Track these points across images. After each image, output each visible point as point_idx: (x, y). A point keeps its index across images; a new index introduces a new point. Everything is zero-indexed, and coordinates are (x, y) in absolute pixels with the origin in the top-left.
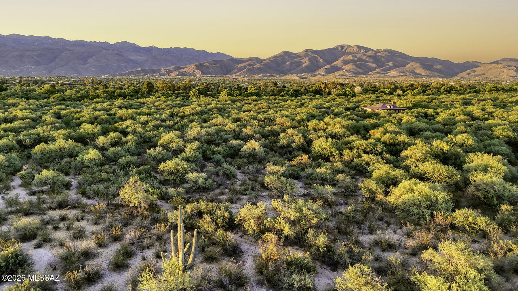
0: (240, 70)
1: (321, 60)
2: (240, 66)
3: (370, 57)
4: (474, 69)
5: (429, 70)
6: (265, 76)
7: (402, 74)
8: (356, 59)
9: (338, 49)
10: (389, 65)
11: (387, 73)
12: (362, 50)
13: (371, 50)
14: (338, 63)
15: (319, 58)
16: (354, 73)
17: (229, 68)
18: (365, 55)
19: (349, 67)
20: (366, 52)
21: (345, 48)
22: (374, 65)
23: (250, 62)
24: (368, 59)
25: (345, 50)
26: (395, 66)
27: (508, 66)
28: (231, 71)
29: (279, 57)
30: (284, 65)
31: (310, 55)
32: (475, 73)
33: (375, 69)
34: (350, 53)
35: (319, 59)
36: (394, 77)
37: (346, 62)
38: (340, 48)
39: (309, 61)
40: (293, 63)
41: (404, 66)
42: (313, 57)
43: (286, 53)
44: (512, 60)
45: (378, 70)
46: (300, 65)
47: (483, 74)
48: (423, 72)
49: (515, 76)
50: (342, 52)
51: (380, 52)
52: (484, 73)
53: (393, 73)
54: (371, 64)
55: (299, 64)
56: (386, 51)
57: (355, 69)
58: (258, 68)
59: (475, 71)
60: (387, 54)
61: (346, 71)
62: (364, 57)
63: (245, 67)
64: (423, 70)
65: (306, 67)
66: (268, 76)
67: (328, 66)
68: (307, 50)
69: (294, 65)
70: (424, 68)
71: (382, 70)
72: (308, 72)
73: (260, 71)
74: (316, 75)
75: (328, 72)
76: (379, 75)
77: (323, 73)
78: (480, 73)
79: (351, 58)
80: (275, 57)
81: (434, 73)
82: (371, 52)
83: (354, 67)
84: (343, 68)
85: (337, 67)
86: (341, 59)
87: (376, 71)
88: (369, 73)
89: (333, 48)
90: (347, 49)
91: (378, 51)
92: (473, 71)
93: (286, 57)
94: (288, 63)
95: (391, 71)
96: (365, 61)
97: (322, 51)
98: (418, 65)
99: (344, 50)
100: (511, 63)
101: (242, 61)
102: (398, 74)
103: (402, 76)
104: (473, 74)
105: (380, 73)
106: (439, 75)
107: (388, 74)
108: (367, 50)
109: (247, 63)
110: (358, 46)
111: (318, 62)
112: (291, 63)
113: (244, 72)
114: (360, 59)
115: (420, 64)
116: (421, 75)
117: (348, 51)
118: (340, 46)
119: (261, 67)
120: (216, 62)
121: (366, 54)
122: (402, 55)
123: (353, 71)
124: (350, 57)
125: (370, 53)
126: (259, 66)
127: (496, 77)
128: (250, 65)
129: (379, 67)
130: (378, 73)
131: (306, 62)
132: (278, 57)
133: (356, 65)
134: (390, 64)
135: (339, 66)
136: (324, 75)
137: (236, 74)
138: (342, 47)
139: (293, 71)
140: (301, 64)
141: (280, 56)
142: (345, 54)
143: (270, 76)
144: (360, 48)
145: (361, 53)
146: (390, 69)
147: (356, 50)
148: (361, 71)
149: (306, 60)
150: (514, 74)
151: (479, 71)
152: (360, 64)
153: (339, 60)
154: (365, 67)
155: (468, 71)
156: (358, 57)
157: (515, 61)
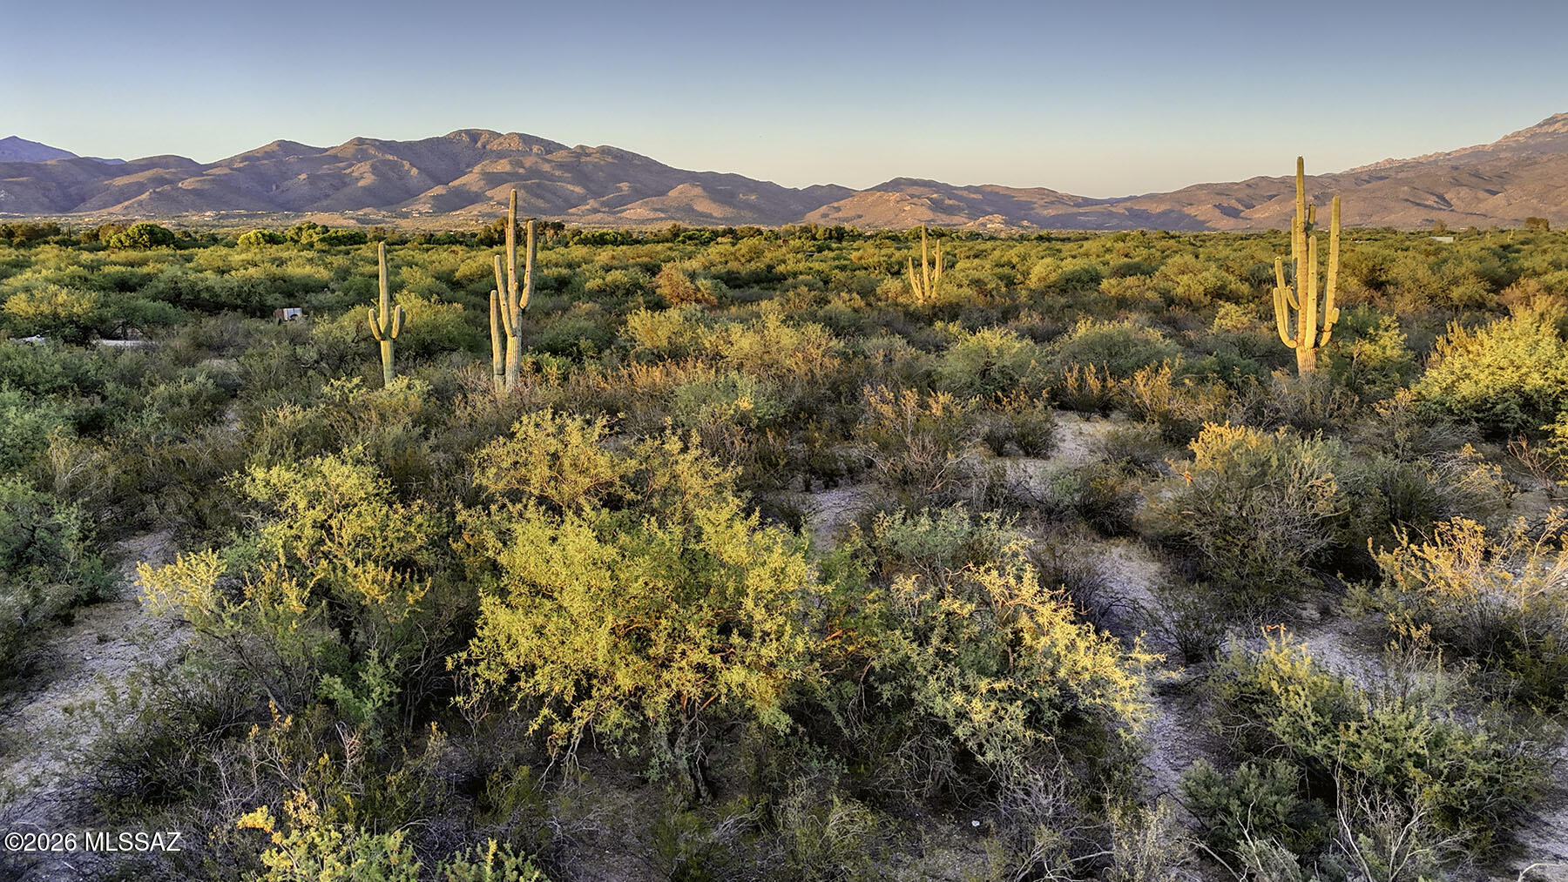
0: (122, 195)
1: (414, 171)
2: (120, 181)
3: (561, 166)
4: (836, 205)
5: (730, 204)
6: (227, 217)
7: (663, 215)
8: (521, 171)
9: (460, 142)
10: (618, 190)
11: (621, 211)
12: (535, 149)
13: (561, 147)
14: (471, 180)
15: (407, 165)
17: (73, 190)
18: (549, 161)
19: (506, 192)
20: (549, 152)
21: (482, 140)
22: (578, 190)
23: (160, 171)
24: (557, 173)
25: (484, 147)
26: (639, 194)
27: (912, 196)
28: (83, 200)
29: (264, 158)
30: (289, 183)
31: (375, 156)
32: (840, 214)
33: (582, 200)
34: (500, 155)
35: (406, 168)
36: (643, 222)
37: (495, 180)
38: (465, 138)
39: (373, 174)
40: (320, 177)
41: (663, 193)
42: (385, 162)
43: (286, 147)
44: (915, 183)
45: (592, 203)
46: (345, 184)
47: (860, 217)
48: (716, 211)
49: (933, 220)
50: (474, 149)
51: (588, 155)
52: (860, 213)
53: (636, 211)
54: (570, 187)
55: (341, 181)
56: (605, 151)
57: (524, 201)
58: (195, 192)
59: (838, 209)
60: (610, 160)
61: (499, 203)
62: (546, 167)
63: (141, 188)
64: (714, 205)
65: (364, 188)
66: (240, 216)
67: (439, 190)
68: (361, 141)
69: (323, 185)
70: (715, 201)
71: (603, 204)
72: (378, 206)
73: (201, 198)
74: (405, 216)
75: (444, 205)
76: (599, 216)
77: (426, 208)
78: (852, 213)
79: (508, 168)
80: (246, 157)
81: (742, 212)
82: (564, 153)
84: (489, 194)
85: (468, 192)
86: (477, 169)
87: (588, 207)
88: (570, 211)
89: (444, 138)
90: (488, 142)
91: (583, 151)
92: (835, 208)
93: (292, 159)
94: (303, 176)
95: (629, 206)
96: (552, 178)
97: (409, 145)
98: (698, 191)
99: (479, 145)
100: (916, 190)
101: (122, 168)
102: (652, 215)
103: (662, 219)
104: (836, 215)
105: (599, 212)
106: (756, 216)
107: (623, 215)
108: (550, 147)
109: (149, 174)
110: (521, 136)
111: (403, 176)
112: (313, 179)
113: (140, 204)
114: (534, 172)
115: (704, 189)
116: (710, 216)
117: (494, 146)
118: (467, 132)
119: (206, 187)
120: (19, 169)
121: (549, 157)
122: (649, 165)
124: (503, 166)
125: (558, 156)
126: (198, 186)
127: (890, 222)
128: (161, 181)
129: (595, 194)
130: (595, 211)
131: (364, 176)
132: (258, 159)
133: (525, 187)
134: (625, 186)
135: (474, 189)
136: (428, 217)
137: (111, 210)
138: (474, 135)
139: (325, 203)
140: (347, 180)
141: (267, 153)
142: (483, 154)
143: (246, 216)
144: (527, 139)
145: (533, 155)
146: (623, 201)
147: (515, 145)
148: (541, 205)
149: (362, 170)
150: (929, 215)
151: (847, 208)
152: (539, 185)
153: (471, 172)
154: (555, 194)
155: (824, 209)
156: (527, 165)
157: (920, 186)
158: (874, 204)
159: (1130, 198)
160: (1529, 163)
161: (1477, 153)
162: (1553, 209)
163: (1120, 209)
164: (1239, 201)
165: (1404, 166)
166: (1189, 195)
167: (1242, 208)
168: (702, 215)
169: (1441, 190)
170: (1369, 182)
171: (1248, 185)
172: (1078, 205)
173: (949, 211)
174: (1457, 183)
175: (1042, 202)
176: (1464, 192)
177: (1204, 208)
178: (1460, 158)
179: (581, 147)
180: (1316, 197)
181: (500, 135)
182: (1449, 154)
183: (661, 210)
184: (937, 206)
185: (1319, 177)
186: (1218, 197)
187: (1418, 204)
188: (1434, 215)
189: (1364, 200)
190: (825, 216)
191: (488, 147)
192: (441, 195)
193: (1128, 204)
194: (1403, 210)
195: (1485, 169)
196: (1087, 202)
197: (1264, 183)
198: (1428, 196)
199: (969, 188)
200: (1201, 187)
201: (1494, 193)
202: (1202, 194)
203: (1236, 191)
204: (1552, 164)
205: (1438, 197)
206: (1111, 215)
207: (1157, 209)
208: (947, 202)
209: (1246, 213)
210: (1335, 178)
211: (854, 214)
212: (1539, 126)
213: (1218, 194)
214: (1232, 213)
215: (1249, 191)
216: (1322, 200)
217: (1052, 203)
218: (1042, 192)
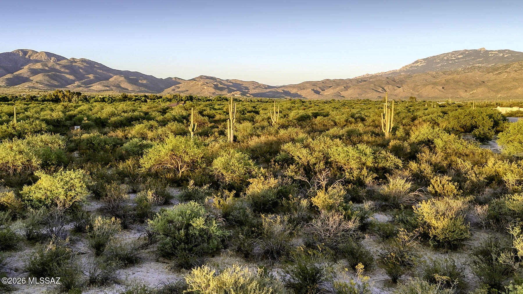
3: (65, 67)
4: (178, 85)
5: (135, 84)
7: (108, 89)
8: (47, 68)
9: (19, 55)
10: (89, 78)
11: (90, 87)
12: (53, 58)
13: (64, 58)
14: (24, 71)
16: (47, 85)
18: (59, 64)
19: (39, 77)
20: (59, 60)
21: (29, 54)
22: (71, 77)
24: (62, 70)
26: (98, 79)
27: (206, 83)
32: (180, 90)
33: (74, 81)
34: (37, 61)
36: (99, 91)
37: (35, 72)
38: (21, 54)
41: (108, 79)
44: (208, 78)
47: (187, 91)
48: (130, 87)
49: (215, 93)
50: (25, 58)
51: (76, 62)
53: (96, 87)
54: (68, 76)
56: (83, 61)
57: (48, 81)
59: (179, 88)
60: (85, 64)
61: (37, 82)
62: (58, 67)
64: (129, 85)
67: (9, 76)
70: (129, 83)
71: (83, 83)
75: (11, 83)
77: (3, 84)
78: (184, 89)
79: (41, 67)
81: (141, 88)
82: (65, 61)
83: (47, 78)
84: (31, 78)
85: (22, 77)
86: (26, 67)
87: (76, 84)
89: (11, 53)
90: (31, 55)
91: (73, 60)
92: (177, 87)
95: (93, 85)
96: (60, 72)
98: (122, 78)
99: (27, 56)
100: (208, 81)
102: (103, 88)
103: (108, 90)
104: (178, 90)
105: (81, 87)
106: (146, 90)
108: (59, 58)
110: (46, 53)
114: (52, 69)
115: (125, 78)
116: (128, 90)
117: (34, 57)
118: (22, 50)
121: (58, 62)
122: (102, 67)
123: (46, 83)
124: (38, 66)
125: (63, 62)
127: (199, 93)
129: (79, 79)
133: (48, 75)
134: (91, 76)
135: (25, 76)
136: (5, 87)
138: (25, 52)
142: (29, 61)
144: (49, 55)
145: (52, 61)
146: (91, 82)
147: (44, 57)
148: (56, 83)
150: (213, 91)
151: (182, 87)
152: (54, 74)
153: (23, 68)
154: (61, 78)
155: (173, 87)
156: (49, 66)
157: (211, 79)
158: (193, 86)
159: (284, 86)
160: (410, 77)
161: (394, 73)
162: (417, 93)
163: (280, 91)
164: (320, 88)
165: (372, 77)
166: (302, 86)
167: (321, 91)
168: (124, 89)
169: (383, 86)
170: (361, 82)
171: (323, 82)
172: (266, 88)
173: (221, 89)
174: (388, 83)
175: (253, 87)
176: (390, 86)
177: (307, 91)
178: (389, 74)
179: (73, 58)
180: (345, 87)
181: (37, 52)
182: (386, 73)
183: (107, 86)
184: (216, 87)
185: (346, 80)
186: (313, 86)
187: (376, 91)
188: (381, 95)
189: (360, 88)
190: (174, 90)
191: (31, 58)
192: (10, 78)
193: (283, 88)
194: (372, 93)
195: (396, 79)
196: (269, 87)
197: (328, 82)
198: (379, 88)
199: (227, 80)
200: (307, 82)
201: (400, 87)
202: (308, 85)
203: (319, 84)
204: (417, 77)
205: (382, 88)
206: (278, 92)
207: (292, 90)
208: (220, 86)
209: (322, 93)
210: (350, 80)
212: (413, 63)
213: (313, 85)
214: (317, 92)
215: (323, 84)
216: (346, 88)
217: (257, 87)
218: (253, 83)
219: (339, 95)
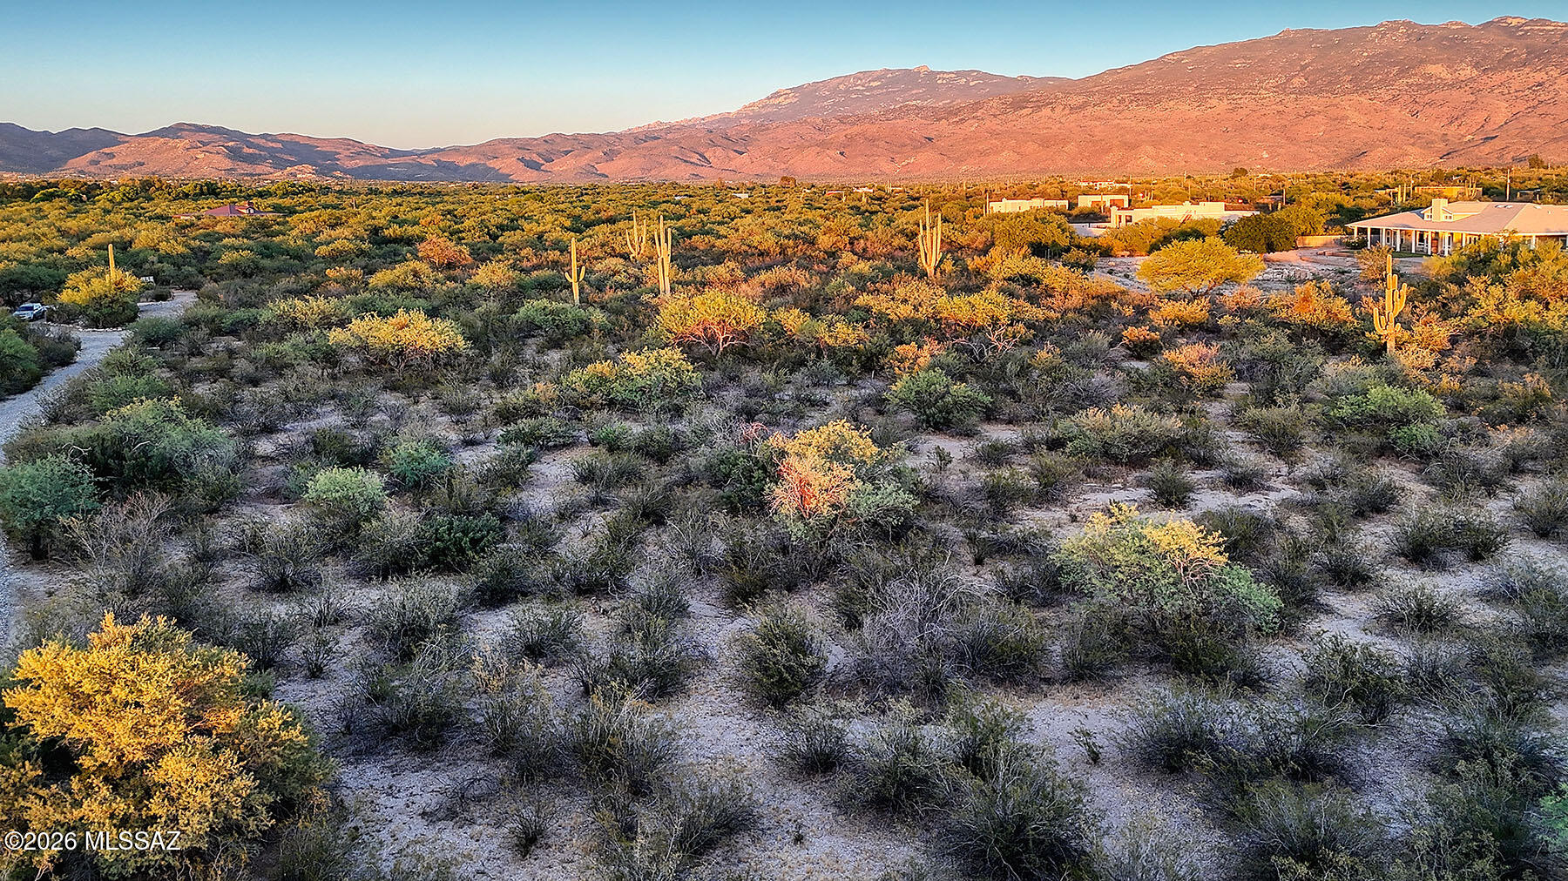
4: (107, 150)
27: (202, 143)
32: (115, 162)
44: (202, 129)
47: (142, 164)
49: (233, 170)
52: (141, 161)
59: (111, 156)
78: (130, 160)
100: (205, 137)
104: (109, 162)
127: (180, 171)
150: (226, 164)
151: (122, 154)
155: (91, 155)
157: (211, 133)
158: (156, 151)
159: (437, 151)
160: (762, 128)
161: (725, 119)
162: (783, 166)
163: (428, 161)
164: (539, 155)
165: (670, 129)
166: (493, 149)
167: (543, 162)
169: (701, 150)
170: (645, 141)
171: (546, 141)
172: (385, 156)
173: (251, 160)
174: (713, 144)
175: (348, 153)
176: (719, 151)
177: (508, 161)
178: (712, 123)
180: (605, 154)
182: (703, 119)
184: (235, 154)
185: (605, 135)
186: (521, 151)
187: (687, 162)
188: (698, 170)
189: (644, 156)
190: (95, 163)
193: (435, 156)
194: (674, 166)
195: (732, 133)
196: (394, 153)
197: (558, 140)
198: (693, 154)
199: (265, 136)
200: (502, 141)
201: (742, 153)
202: (505, 148)
203: (536, 145)
204: (779, 130)
205: (700, 155)
206: (421, 166)
207: (464, 162)
208: (246, 151)
209: (547, 166)
210: (619, 136)
211: (133, 161)
212: (768, 98)
213: (519, 148)
214: (534, 166)
215: (547, 146)
216: (610, 155)
217: (359, 153)
218: (347, 142)
219: (590, 171)
